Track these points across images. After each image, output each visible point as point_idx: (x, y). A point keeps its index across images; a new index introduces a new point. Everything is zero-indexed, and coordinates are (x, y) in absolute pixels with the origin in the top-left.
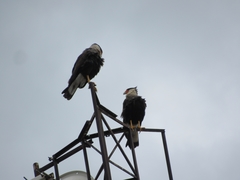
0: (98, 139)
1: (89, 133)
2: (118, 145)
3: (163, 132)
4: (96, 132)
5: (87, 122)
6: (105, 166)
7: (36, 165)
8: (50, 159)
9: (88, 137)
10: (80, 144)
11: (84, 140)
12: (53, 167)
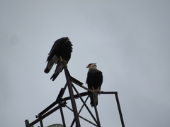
0: (70, 101)
1: (64, 97)
2: (85, 104)
3: (116, 93)
4: (69, 96)
5: (62, 89)
6: (76, 120)
7: (27, 121)
8: (37, 117)
9: (63, 100)
10: (57, 105)
11: (60, 102)
12: (39, 122)
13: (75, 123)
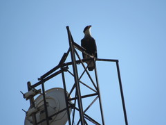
2: (86, 70)
3: (117, 61)
4: (71, 61)
5: (65, 54)
6: (76, 86)
7: (29, 83)
8: (39, 79)
9: (65, 65)
11: (62, 67)
12: (41, 85)
13: (75, 89)
